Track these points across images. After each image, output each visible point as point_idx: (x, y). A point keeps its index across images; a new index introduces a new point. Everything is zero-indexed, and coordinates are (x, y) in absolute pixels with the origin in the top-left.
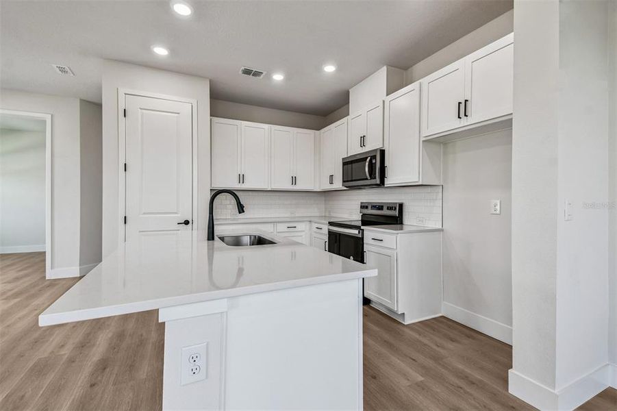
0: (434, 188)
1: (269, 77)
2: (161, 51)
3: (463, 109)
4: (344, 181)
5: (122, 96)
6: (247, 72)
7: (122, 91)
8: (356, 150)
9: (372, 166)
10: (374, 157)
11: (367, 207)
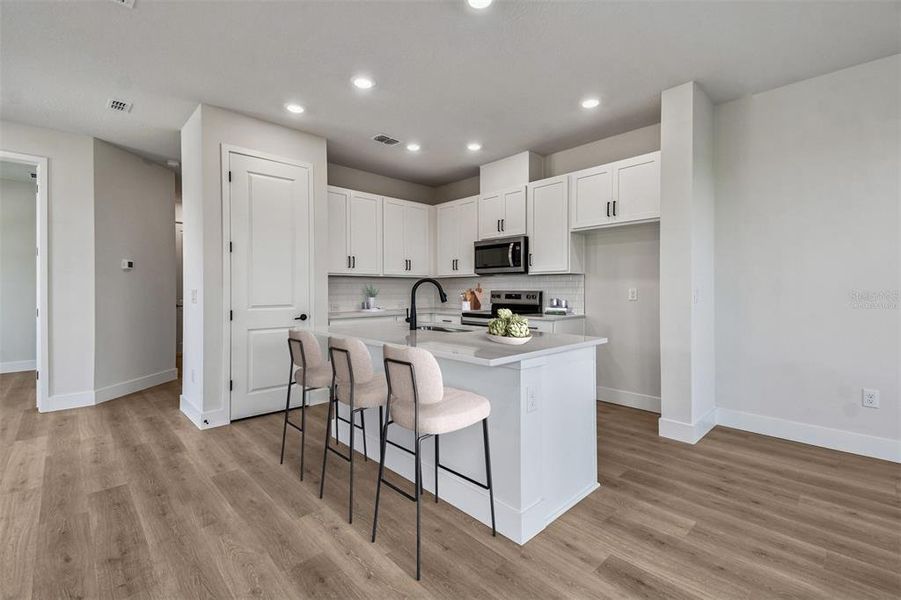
0: (576, 277)
1: (404, 146)
2: (295, 109)
3: (612, 208)
4: (476, 268)
5: (225, 154)
6: (381, 139)
7: (226, 148)
8: (492, 234)
9: (516, 254)
10: (519, 244)
11: (499, 296)
